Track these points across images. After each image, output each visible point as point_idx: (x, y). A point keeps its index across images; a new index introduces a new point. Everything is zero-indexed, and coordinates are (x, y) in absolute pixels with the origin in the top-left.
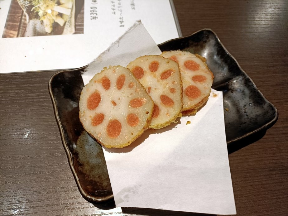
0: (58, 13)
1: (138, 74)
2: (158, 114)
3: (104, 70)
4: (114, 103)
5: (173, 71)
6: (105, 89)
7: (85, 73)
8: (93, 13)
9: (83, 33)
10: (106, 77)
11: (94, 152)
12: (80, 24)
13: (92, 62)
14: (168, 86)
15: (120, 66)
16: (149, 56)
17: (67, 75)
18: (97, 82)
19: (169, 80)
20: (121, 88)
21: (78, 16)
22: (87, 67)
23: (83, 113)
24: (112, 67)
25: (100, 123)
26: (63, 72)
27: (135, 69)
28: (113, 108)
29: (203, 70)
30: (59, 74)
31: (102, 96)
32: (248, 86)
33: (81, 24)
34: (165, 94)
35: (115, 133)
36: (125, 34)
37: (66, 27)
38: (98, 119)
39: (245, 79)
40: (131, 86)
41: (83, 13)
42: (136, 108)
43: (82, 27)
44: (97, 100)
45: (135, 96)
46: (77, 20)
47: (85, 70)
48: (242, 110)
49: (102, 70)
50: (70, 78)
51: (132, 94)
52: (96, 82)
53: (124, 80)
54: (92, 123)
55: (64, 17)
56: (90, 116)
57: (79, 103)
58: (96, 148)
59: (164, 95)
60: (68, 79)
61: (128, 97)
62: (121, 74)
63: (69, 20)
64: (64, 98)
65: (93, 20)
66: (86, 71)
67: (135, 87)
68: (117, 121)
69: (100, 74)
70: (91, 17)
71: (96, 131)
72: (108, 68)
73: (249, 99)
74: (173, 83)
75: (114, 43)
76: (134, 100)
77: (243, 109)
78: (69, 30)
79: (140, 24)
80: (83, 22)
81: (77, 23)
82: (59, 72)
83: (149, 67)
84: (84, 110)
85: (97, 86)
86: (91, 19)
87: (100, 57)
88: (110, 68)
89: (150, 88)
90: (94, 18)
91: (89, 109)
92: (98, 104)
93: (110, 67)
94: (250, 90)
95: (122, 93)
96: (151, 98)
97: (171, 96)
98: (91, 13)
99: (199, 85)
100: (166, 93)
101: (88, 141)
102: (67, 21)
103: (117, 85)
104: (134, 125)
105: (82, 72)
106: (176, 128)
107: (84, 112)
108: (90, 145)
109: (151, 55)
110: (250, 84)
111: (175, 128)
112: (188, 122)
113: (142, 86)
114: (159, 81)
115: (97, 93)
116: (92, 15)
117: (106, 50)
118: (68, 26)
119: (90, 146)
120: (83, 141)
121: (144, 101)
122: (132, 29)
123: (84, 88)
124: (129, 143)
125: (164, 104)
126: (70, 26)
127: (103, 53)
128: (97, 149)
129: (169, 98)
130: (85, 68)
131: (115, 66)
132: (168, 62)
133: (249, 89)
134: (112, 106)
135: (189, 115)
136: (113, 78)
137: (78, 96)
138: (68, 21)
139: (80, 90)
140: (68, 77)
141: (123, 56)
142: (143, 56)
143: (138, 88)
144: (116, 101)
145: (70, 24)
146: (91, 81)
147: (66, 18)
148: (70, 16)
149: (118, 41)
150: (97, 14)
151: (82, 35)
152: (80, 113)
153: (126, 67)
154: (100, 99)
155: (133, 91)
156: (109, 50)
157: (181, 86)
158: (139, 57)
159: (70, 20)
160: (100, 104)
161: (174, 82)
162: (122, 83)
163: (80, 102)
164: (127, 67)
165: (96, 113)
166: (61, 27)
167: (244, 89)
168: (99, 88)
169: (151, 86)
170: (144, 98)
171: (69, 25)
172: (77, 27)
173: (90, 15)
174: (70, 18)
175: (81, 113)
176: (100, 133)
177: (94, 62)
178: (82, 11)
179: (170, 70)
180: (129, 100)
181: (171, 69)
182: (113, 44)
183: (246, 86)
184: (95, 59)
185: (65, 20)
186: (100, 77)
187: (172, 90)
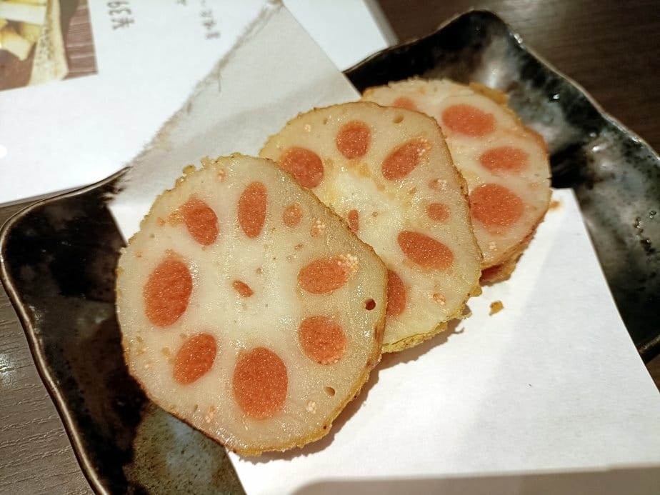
0: (5, 23)
1: (302, 172)
2: (404, 299)
3: (184, 175)
4: (244, 289)
5: (422, 145)
6: (200, 242)
7: (119, 197)
8: (118, 9)
9: (95, 72)
10: (197, 202)
11: (200, 474)
12: (81, 45)
13: (140, 156)
14: (417, 199)
15: (239, 154)
16: (330, 107)
17: (58, 213)
18: (167, 224)
19: (417, 178)
20: (259, 229)
21: (72, 24)
22: (124, 174)
23: (136, 343)
24: (213, 162)
25: (203, 372)
26: (42, 208)
27: (290, 156)
28: (244, 307)
29: (508, 132)
30: (30, 215)
31: (193, 269)
32: (637, 162)
33: (85, 47)
34: (415, 227)
35: (268, 398)
36: (237, 47)
37: (36, 61)
38: (195, 355)
39: (621, 141)
40: (292, 218)
41: (86, 13)
42: (325, 295)
43: (90, 55)
44: (180, 286)
45: (314, 251)
46: (69, 35)
47: (118, 186)
48: (630, 235)
49: (177, 177)
50: (69, 223)
51: (299, 246)
52: (164, 222)
53: (263, 203)
54: (175, 374)
55: (27, 30)
56: (165, 351)
57: (114, 308)
58: (206, 456)
59: (409, 233)
60: (63, 227)
61: (289, 259)
62: (247, 181)
63: (44, 37)
64: (60, 294)
65: (120, 29)
66: (120, 190)
67: (306, 219)
68: (266, 351)
69: (174, 193)
70: (114, 21)
71: (198, 403)
72: (199, 166)
73: (647, 200)
74: (433, 184)
75: (205, 83)
76: (312, 265)
77: (634, 234)
78: (50, 67)
79: (279, 9)
80: (89, 38)
81: (70, 46)
82: (29, 209)
83: (338, 146)
84: (139, 332)
85: (169, 237)
86: (115, 28)
87: (162, 135)
88: (206, 167)
89: (354, 215)
90: (124, 23)
91: (155, 323)
92: (186, 302)
93: (207, 164)
94: (643, 173)
95: (266, 247)
96: (372, 250)
97: (438, 231)
98: (110, 9)
99: (510, 181)
100: (415, 225)
101: (172, 436)
102: (39, 42)
103: (242, 223)
104: (328, 356)
105: (109, 195)
106: (462, 331)
107: (139, 339)
108: (180, 449)
109: (336, 105)
110: (641, 155)
111: (457, 333)
112: (496, 307)
113: (331, 212)
114: (381, 188)
115: (174, 263)
116: (116, 16)
117: (182, 110)
118: (45, 57)
119: (183, 452)
120: (154, 439)
121: (349, 264)
122: (257, 28)
123: (123, 251)
124: (325, 428)
125: (418, 262)
126: (49, 57)
127: (172, 122)
128: (210, 459)
129: (428, 239)
130: (116, 181)
131: (221, 158)
132: (399, 120)
133: (640, 170)
134: (238, 299)
135: (492, 281)
136: (224, 201)
137: (109, 280)
138: (42, 40)
139: (110, 259)
140: (64, 220)
141: (240, 120)
142: (309, 112)
143: (318, 222)
144: (248, 278)
145: (49, 49)
146: (145, 223)
147: (34, 34)
148: (45, 25)
149: (216, 75)
150: (129, 11)
151: (91, 78)
152: (124, 343)
153: (256, 155)
154: (189, 280)
155: (301, 234)
156: (189, 107)
157: (462, 193)
158: (295, 115)
159: (47, 39)
160: (192, 299)
161: (436, 181)
162: (257, 212)
163: (118, 303)
164: (259, 154)
165: (183, 336)
166: (22, 62)
167: (625, 173)
168: (180, 242)
169: (357, 208)
170: (349, 255)
171: (47, 52)
172: (73, 57)
173: (110, 17)
174: (47, 32)
175: (130, 345)
176: (213, 409)
177: (144, 153)
178: (81, 8)
179: (411, 145)
180: (296, 268)
181: (415, 140)
182: (199, 85)
183: (629, 161)
184: (147, 145)
185: (32, 39)
186: (176, 203)
187: (437, 212)
